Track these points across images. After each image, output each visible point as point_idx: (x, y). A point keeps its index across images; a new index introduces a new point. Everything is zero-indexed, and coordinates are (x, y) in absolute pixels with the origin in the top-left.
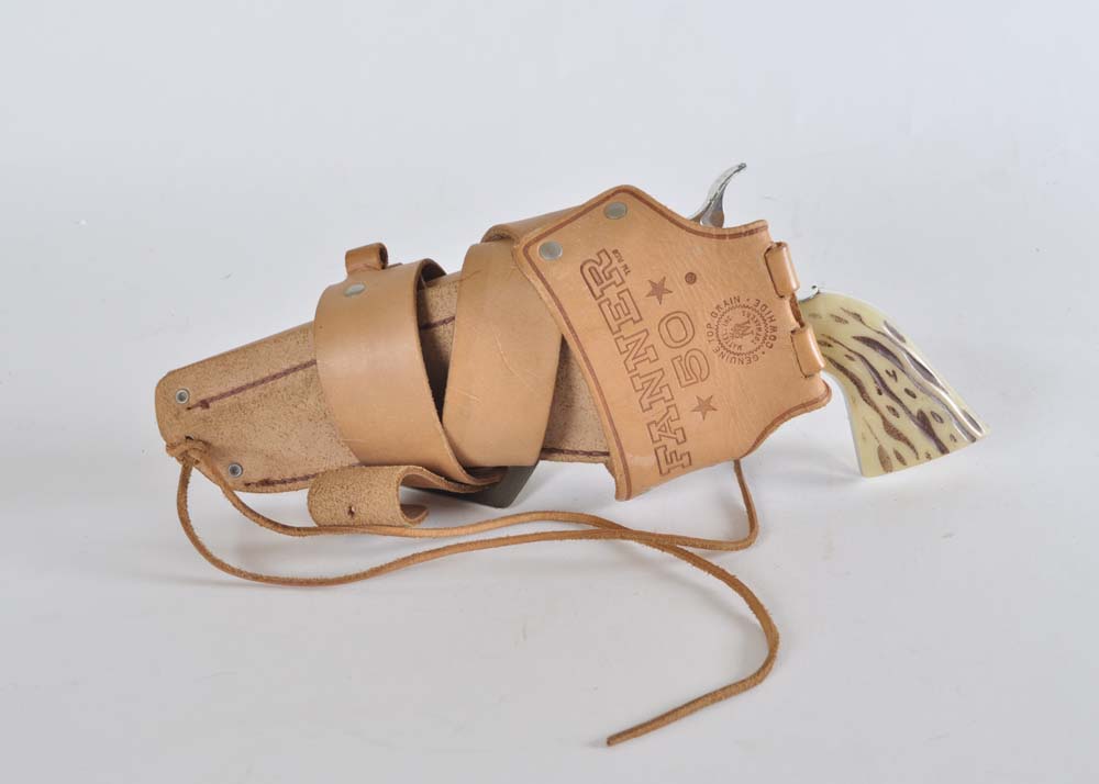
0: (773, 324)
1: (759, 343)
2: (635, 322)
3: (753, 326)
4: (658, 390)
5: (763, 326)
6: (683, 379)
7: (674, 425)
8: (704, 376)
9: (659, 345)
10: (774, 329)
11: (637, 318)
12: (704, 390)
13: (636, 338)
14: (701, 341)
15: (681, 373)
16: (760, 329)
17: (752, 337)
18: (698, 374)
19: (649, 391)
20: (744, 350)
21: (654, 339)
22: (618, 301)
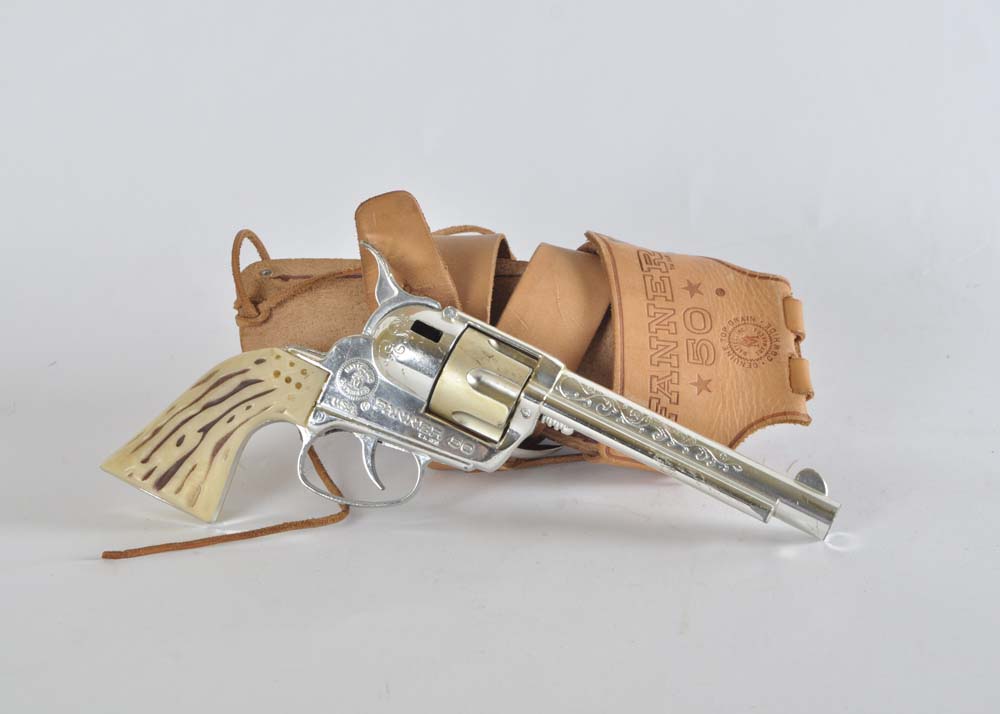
0: (777, 343)
1: (762, 355)
2: (667, 300)
3: (761, 341)
4: (668, 355)
5: (768, 343)
6: (691, 357)
7: (672, 388)
8: (710, 362)
9: (681, 325)
10: (777, 347)
11: (670, 298)
12: (705, 372)
13: (665, 311)
14: (715, 336)
15: (691, 351)
16: (765, 345)
17: (757, 349)
18: (705, 358)
19: (661, 353)
20: (748, 357)
21: (678, 318)
22: (659, 280)
